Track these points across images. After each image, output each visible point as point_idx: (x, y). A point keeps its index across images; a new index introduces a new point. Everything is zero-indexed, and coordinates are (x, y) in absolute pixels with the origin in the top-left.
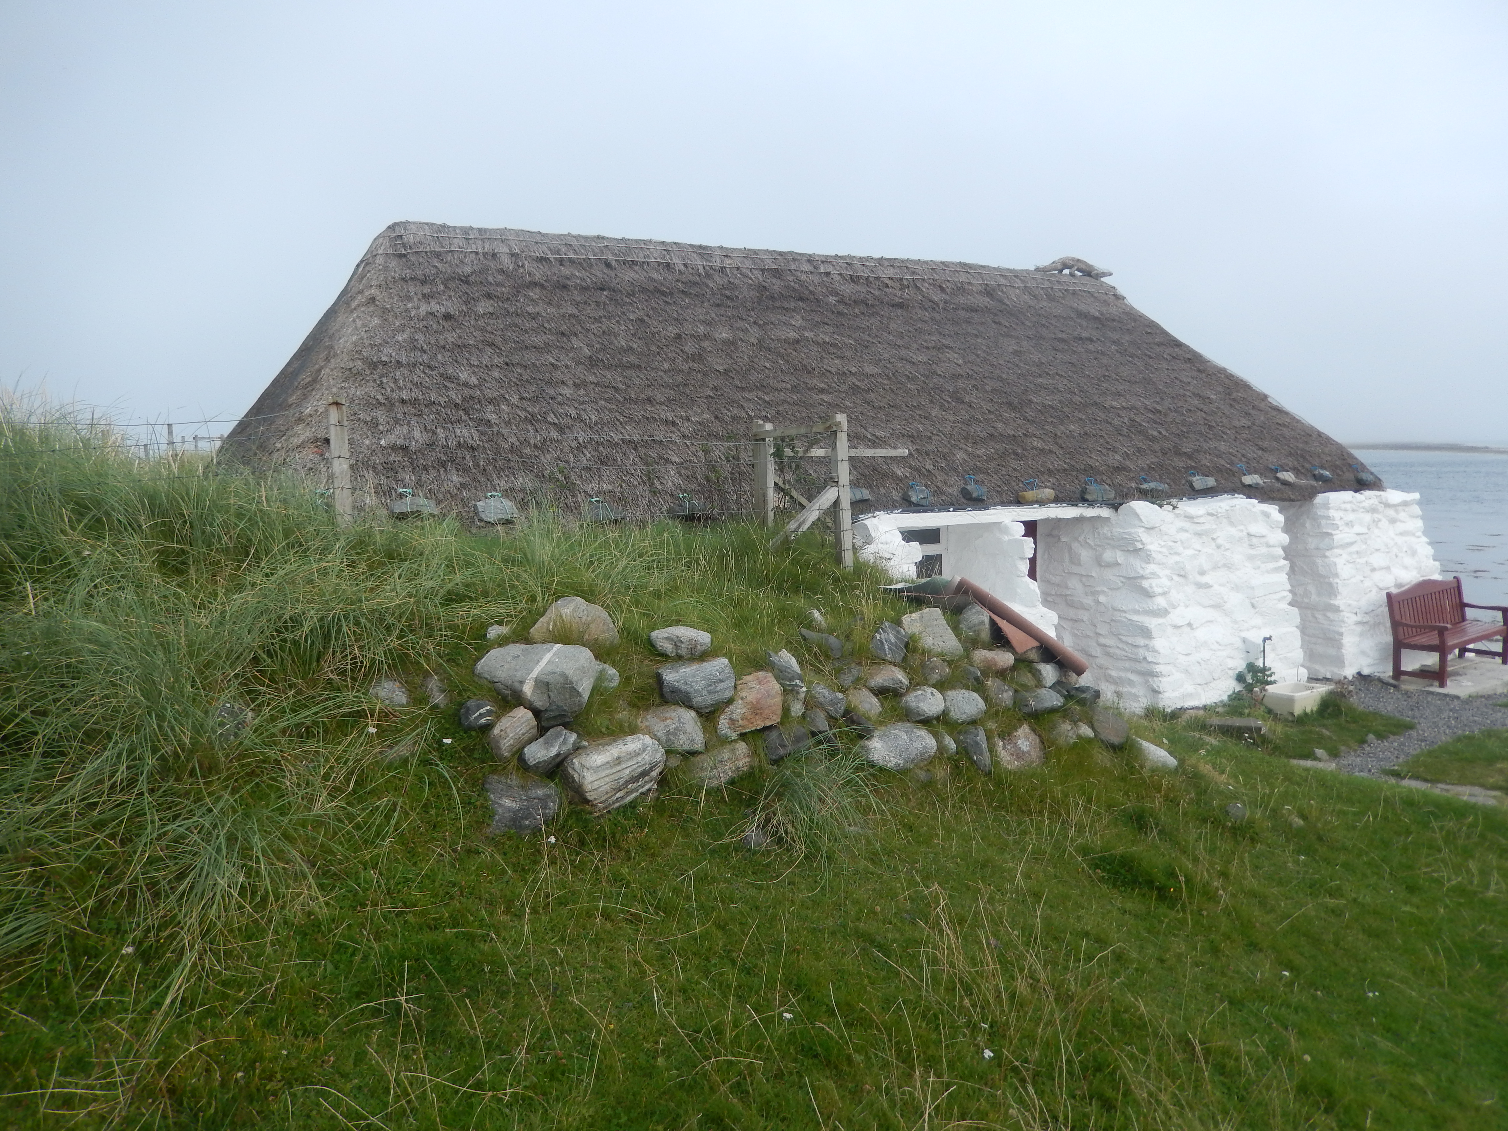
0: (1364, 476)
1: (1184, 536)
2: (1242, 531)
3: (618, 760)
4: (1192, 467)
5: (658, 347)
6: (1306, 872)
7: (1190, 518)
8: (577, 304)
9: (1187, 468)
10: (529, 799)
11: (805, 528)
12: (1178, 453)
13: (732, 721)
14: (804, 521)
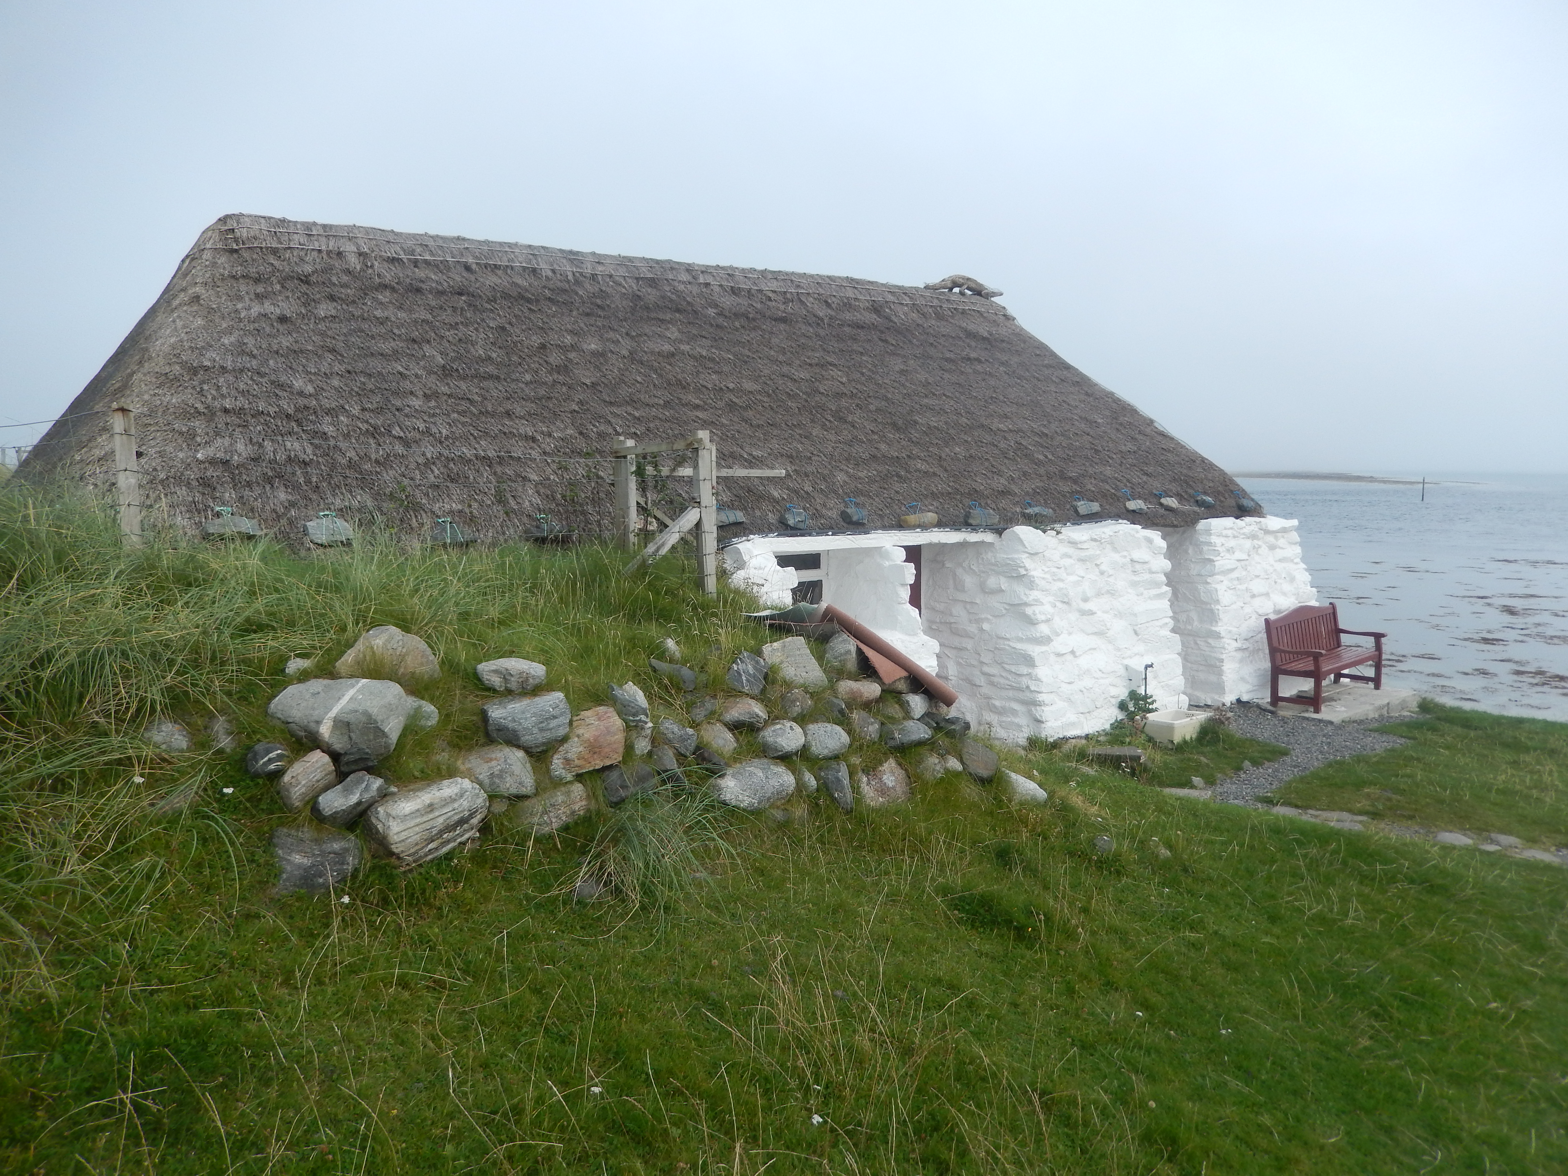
0: (1245, 502)
1: (1067, 562)
2: (1125, 557)
3: (431, 808)
4: (1077, 492)
5: (520, 357)
6: (1170, 905)
7: (1073, 543)
8: (431, 309)
9: (1072, 493)
10: (323, 854)
11: (664, 551)
12: (1063, 477)
13: (567, 761)
14: (663, 545)
